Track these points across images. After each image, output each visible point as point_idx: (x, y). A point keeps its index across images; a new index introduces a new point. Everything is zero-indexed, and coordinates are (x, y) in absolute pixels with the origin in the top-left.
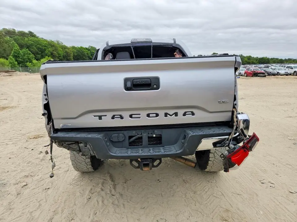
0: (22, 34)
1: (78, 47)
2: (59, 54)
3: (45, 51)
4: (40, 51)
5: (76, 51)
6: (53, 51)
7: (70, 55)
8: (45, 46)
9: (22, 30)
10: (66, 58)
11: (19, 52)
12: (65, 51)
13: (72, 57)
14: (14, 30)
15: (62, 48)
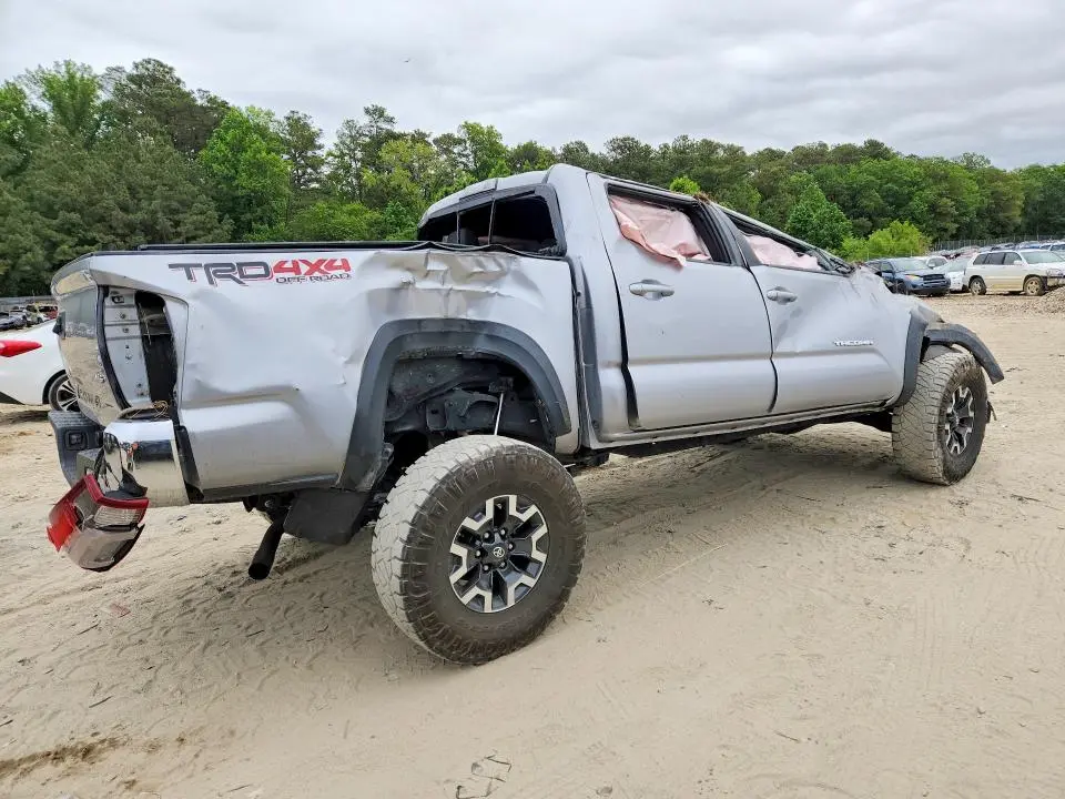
0: (847, 155)
1: (1054, 166)
2: (959, 204)
3: (911, 199)
4: (891, 204)
5: (1040, 184)
6: (941, 195)
7: (1013, 202)
8: (914, 184)
9: (846, 143)
10: (992, 219)
11: (810, 216)
12: (989, 192)
13: (1019, 212)
14: (825, 145)
15: (979, 182)
